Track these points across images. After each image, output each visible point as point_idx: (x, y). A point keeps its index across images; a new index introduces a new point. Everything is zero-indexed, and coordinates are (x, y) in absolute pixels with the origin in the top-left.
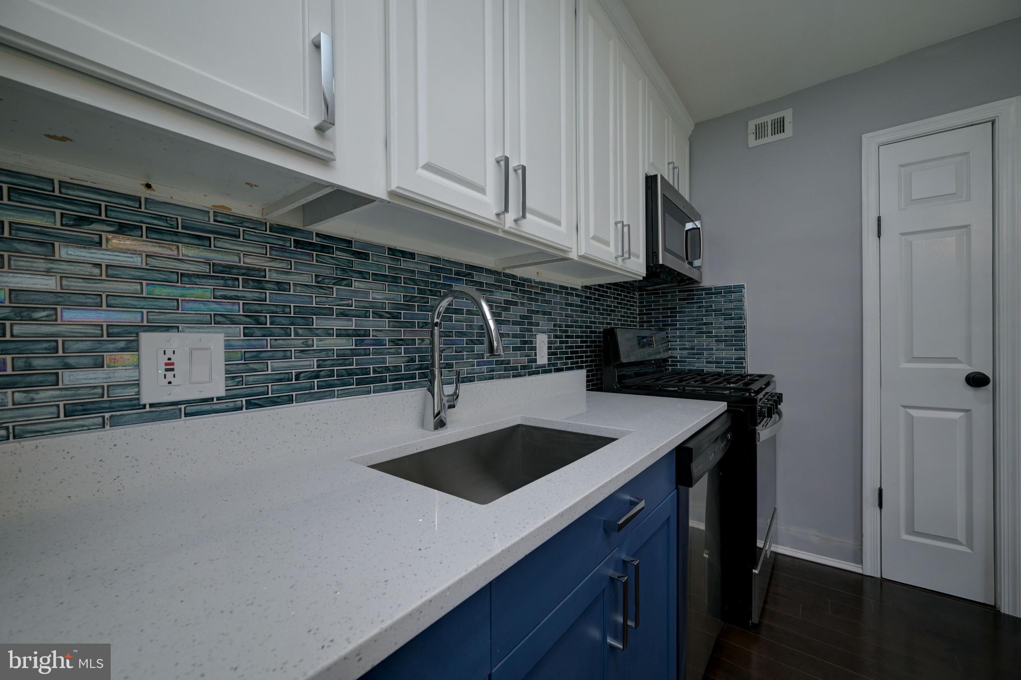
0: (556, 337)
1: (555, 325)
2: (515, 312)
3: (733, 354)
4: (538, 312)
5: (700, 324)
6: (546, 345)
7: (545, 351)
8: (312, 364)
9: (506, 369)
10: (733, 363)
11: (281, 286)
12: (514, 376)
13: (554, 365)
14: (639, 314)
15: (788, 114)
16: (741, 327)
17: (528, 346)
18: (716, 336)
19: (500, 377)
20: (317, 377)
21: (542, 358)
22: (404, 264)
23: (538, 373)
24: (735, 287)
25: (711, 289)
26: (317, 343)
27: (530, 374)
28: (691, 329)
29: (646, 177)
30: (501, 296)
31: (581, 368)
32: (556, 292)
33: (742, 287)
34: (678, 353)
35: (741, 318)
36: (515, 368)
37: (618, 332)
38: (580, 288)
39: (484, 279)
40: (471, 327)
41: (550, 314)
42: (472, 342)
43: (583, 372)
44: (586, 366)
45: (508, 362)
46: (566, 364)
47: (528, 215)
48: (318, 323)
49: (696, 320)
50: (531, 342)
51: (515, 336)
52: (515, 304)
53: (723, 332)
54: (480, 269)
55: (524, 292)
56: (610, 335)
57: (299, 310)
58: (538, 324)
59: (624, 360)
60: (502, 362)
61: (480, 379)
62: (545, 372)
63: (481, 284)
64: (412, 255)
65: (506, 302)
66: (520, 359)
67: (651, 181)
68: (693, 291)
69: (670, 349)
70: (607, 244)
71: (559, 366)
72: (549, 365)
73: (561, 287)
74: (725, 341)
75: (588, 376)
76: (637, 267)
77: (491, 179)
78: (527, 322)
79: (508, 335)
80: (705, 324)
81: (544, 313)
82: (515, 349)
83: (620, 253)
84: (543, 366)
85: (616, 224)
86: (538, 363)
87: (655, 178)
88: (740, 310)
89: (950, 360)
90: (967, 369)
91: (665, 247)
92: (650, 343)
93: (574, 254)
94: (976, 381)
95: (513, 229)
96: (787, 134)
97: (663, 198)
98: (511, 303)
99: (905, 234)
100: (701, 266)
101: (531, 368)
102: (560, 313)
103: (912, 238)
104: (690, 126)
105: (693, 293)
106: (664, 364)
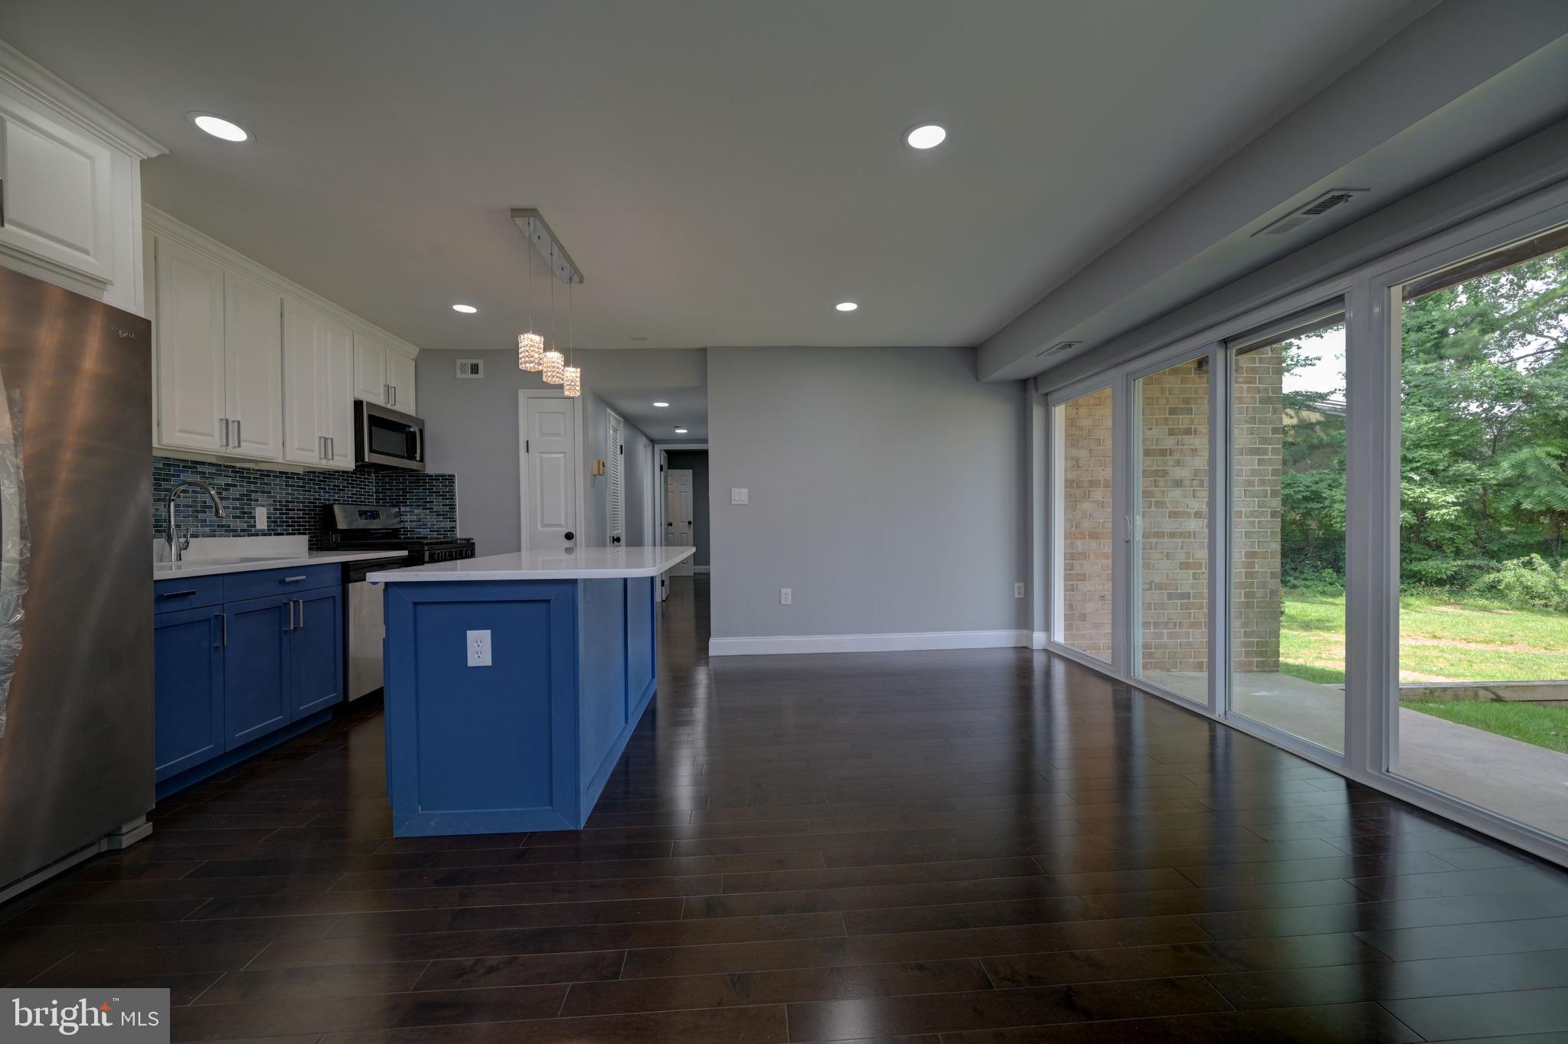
0: (275, 509)
1: (274, 501)
2: (234, 492)
3: (448, 524)
4: (257, 492)
5: (425, 502)
6: (266, 516)
7: (265, 520)
9: (226, 531)
10: (449, 531)
12: (234, 536)
13: (273, 530)
14: (376, 493)
15: (481, 363)
16: (453, 505)
17: (249, 515)
18: (436, 512)
19: (221, 536)
21: (262, 523)
23: (258, 535)
24: (449, 476)
25: (432, 476)
27: (249, 535)
28: (418, 505)
29: (355, 402)
30: (222, 481)
31: (305, 534)
32: (277, 476)
33: (454, 476)
34: (408, 525)
35: (453, 499)
36: (236, 531)
37: (336, 507)
38: (302, 473)
39: (206, 469)
40: (196, 502)
41: (270, 493)
42: (197, 511)
43: (306, 538)
44: (309, 533)
45: (229, 526)
46: (286, 530)
47: (242, 444)
49: (421, 499)
50: (251, 513)
51: (234, 508)
52: (235, 486)
53: (441, 509)
54: (204, 463)
55: (244, 477)
56: (327, 513)
58: (257, 501)
59: (340, 527)
60: (223, 526)
61: (204, 536)
62: (265, 535)
63: (204, 473)
65: (226, 485)
66: (240, 524)
67: (358, 405)
68: (419, 476)
69: (402, 521)
70: (313, 451)
71: (279, 531)
72: (268, 530)
73: (280, 472)
74: (443, 515)
75: (309, 541)
76: (346, 461)
77: (217, 429)
78: (247, 498)
79: (229, 508)
80: (428, 502)
81: (264, 492)
82: (234, 517)
83: (323, 456)
84: (263, 530)
85: (320, 438)
86: (257, 528)
87: (361, 402)
88: (452, 491)
89: (560, 525)
90: (566, 531)
91: (371, 450)
92: (375, 515)
93: (280, 460)
94: (569, 536)
95: (232, 451)
96: (481, 374)
97: (370, 417)
98: (231, 485)
99: (539, 453)
100: (422, 459)
101: (250, 531)
102: (280, 492)
103: (543, 456)
104: (414, 351)
105: (419, 479)
106: (395, 533)
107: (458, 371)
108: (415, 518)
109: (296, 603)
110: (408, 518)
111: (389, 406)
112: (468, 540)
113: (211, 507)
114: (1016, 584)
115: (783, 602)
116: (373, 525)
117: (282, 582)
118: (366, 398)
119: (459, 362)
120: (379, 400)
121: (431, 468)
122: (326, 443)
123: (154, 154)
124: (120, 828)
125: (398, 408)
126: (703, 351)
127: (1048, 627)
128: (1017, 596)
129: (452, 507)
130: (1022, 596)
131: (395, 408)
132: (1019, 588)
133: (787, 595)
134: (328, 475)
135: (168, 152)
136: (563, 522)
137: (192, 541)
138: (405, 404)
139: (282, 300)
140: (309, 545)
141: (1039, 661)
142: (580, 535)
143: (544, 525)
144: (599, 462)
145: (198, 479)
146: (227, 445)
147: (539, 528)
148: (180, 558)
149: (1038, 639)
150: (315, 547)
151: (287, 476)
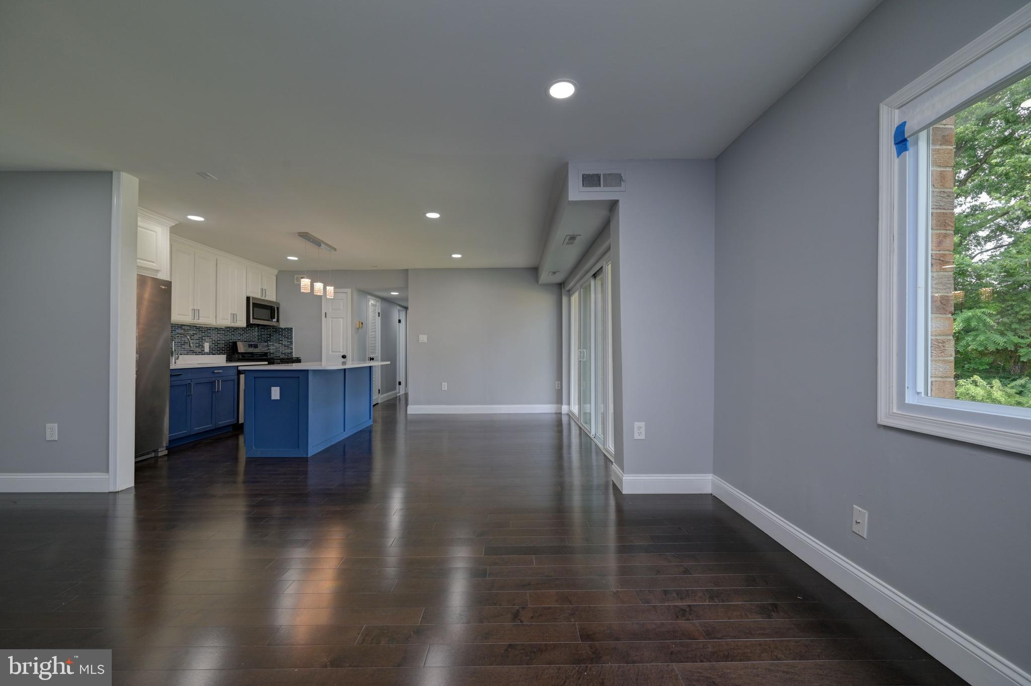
0: (213, 344)
1: (212, 340)
2: (196, 337)
3: (289, 351)
4: (205, 336)
6: (208, 346)
7: (208, 348)
9: (193, 352)
10: (290, 354)
12: (196, 354)
13: (211, 352)
14: (257, 336)
17: (201, 346)
18: (283, 345)
19: (190, 354)
21: (207, 349)
23: (205, 354)
24: (290, 328)
25: (282, 328)
27: (202, 354)
28: (276, 342)
29: (247, 297)
30: (192, 332)
31: (224, 354)
32: (213, 330)
33: (292, 328)
34: (272, 351)
35: (292, 339)
36: (197, 352)
37: (238, 343)
39: (186, 328)
40: (182, 341)
41: (210, 337)
42: (182, 345)
44: (227, 354)
45: (194, 350)
46: (217, 352)
47: (200, 318)
49: (278, 339)
50: (203, 345)
51: (196, 343)
52: (197, 334)
53: (287, 344)
54: (185, 326)
55: (200, 331)
56: (235, 344)
58: (205, 340)
59: (239, 351)
60: (192, 350)
61: (184, 354)
62: (208, 354)
63: (185, 329)
65: (193, 334)
66: (198, 350)
67: (248, 299)
68: (279, 329)
70: (228, 319)
71: (214, 353)
72: (209, 352)
73: (215, 328)
74: (287, 346)
75: (226, 356)
76: (242, 323)
77: (190, 313)
78: (201, 339)
79: (194, 343)
80: (281, 340)
81: (208, 336)
82: (196, 347)
83: (232, 322)
84: (207, 352)
85: (231, 314)
86: (205, 351)
87: (249, 297)
88: (291, 336)
89: (340, 352)
90: (343, 354)
91: (253, 318)
92: (256, 346)
93: (215, 324)
94: (344, 357)
95: (196, 321)
97: (253, 303)
98: (195, 334)
99: (332, 318)
100: (278, 321)
101: (202, 353)
102: (215, 337)
103: (333, 319)
104: (276, 272)
105: (276, 330)
106: (266, 354)
107: (295, 280)
108: (274, 348)
109: (218, 381)
110: (272, 347)
111: (263, 298)
112: (298, 358)
113: (187, 343)
114: (557, 382)
115: (443, 389)
117: (213, 372)
118: (251, 295)
119: (296, 276)
120: (258, 296)
121: (283, 325)
122: (234, 316)
123: (174, 224)
124: (158, 449)
125: (267, 298)
126: (406, 271)
127: (569, 404)
128: (557, 388)
129: (291, 342)
130: (559, 388)
131: (266, 299)
132: (558, 384)
133: (445, 386)
134: (236, 329)
135: (177, 223)
136: (341, 351)
137: (180, 356)
138: (271, 296)
139: (217, 259)
140: (227, 359)
141: (565, 419)
142: (349, 356)
143: (332, 352)
144: (359, 322)
145: (182, 331)
146: (194, 319)
148: (175, 363)
149: (565, 409)
150: (229, 360)
151: (217, 329)
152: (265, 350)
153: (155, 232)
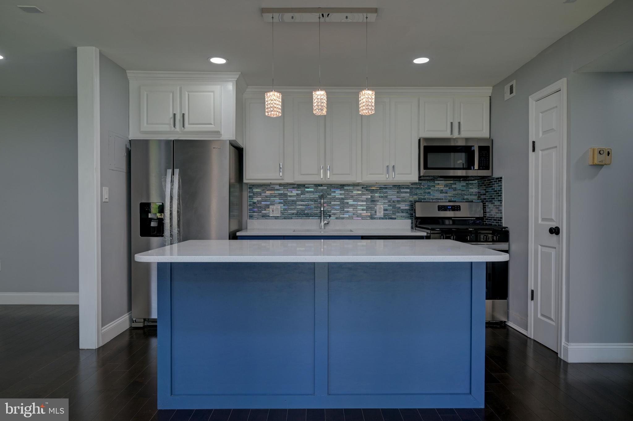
0: (389, 205)
1: (389, 201)
2: (364, 198)
3: (500, 215)
4: (378, 196)
6: (383, 209)
8: (295, 211)
9: (358, 217)
10: (500, 220)
11: (290, 196)
12: (362, 219)
13: (388, 216)
15: (514, 83)
16: (501, 201)
17: (371, 209)
18: (496, 205)
19: (355, 219)
20: (297, 214)
21: (380, 214)
22: (319, 188)
23: (378, 219)
25: (495, 179)
26: (298, 207)
27: (371, 219)
29: (418, 140)
32: (391, 188)
33: (502, 178)
35: (501, 196)
36: (364, 217)
39: (348, 188)
41: (386, 197)
42: (343, 207)
43: (409, 221)
44: (412, 219)
45: (360, 214)
46: (397, 217)
48: (298, 203)
49: (491, 196)
50: (374, 208)
51: (363, 206)
52: (364, 194)
55: (369, 190)
57: (293, 201)
58: (378, 201)
60: (357, 214)
62: (382, 219)
64: (321, 185)
66: (366, 213)
68: (490, 180)
70: (382, 174)
71: (391, 217)
72: (384, 216)
73: (394, 186)
74: (498, 208)
75: (412, 223)
76: (412, 176)
79: (360, 205)
80: (493, 199)
81: (382, 197)
82: (363, 210)
83: (387, 176)
85: (387, 166)
86: (377, 215)
88: (501, 190)
89: (551, 220)
92: (456, 208)
93: (359, 181)
94: (555, 231)
95: (327, 180)
96: (514, 94)
97: (425, 147)
98: (361, 194)
100: (488, 168)
101: (373, 217)
103: (543, 153)
104: (488, 90)
105: (490, 182)
107: (505, 95)
111: (456, 135)
116: (458, 214)
118: (429, 135)
119: (505, 88)
121: (495, 174)
136: (553, 216)
138: (475, 131)
143: (543, 219)
146: (325, 178)
147: (540, 221)
152: (480, 214)
153: (213, 92)
